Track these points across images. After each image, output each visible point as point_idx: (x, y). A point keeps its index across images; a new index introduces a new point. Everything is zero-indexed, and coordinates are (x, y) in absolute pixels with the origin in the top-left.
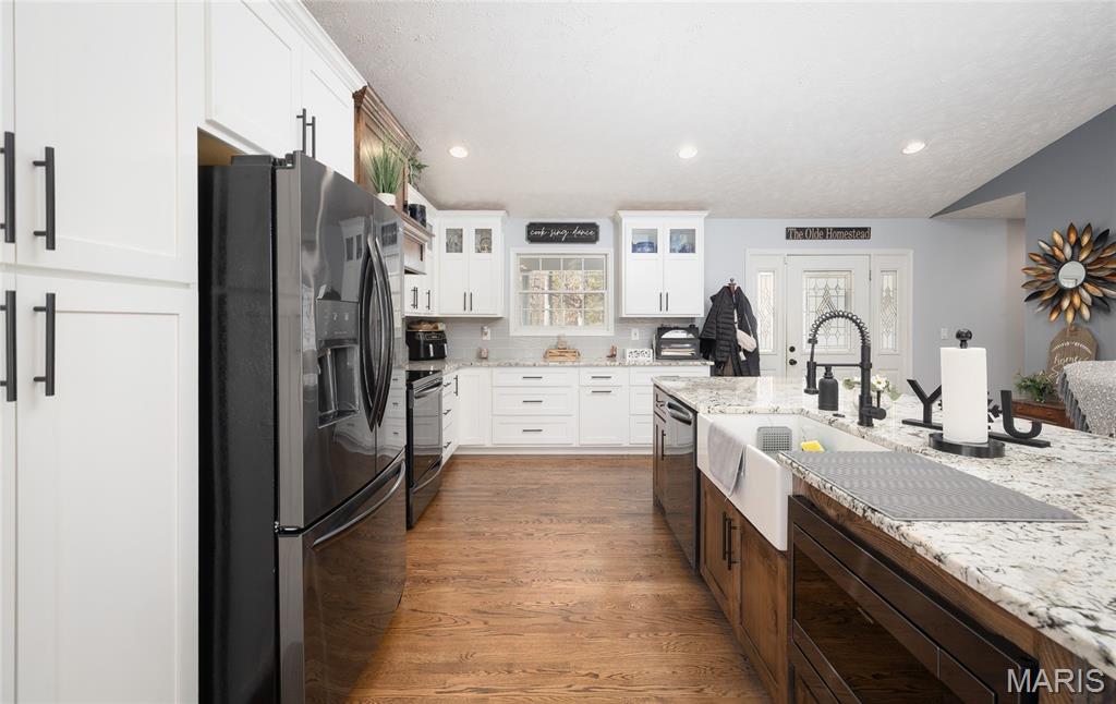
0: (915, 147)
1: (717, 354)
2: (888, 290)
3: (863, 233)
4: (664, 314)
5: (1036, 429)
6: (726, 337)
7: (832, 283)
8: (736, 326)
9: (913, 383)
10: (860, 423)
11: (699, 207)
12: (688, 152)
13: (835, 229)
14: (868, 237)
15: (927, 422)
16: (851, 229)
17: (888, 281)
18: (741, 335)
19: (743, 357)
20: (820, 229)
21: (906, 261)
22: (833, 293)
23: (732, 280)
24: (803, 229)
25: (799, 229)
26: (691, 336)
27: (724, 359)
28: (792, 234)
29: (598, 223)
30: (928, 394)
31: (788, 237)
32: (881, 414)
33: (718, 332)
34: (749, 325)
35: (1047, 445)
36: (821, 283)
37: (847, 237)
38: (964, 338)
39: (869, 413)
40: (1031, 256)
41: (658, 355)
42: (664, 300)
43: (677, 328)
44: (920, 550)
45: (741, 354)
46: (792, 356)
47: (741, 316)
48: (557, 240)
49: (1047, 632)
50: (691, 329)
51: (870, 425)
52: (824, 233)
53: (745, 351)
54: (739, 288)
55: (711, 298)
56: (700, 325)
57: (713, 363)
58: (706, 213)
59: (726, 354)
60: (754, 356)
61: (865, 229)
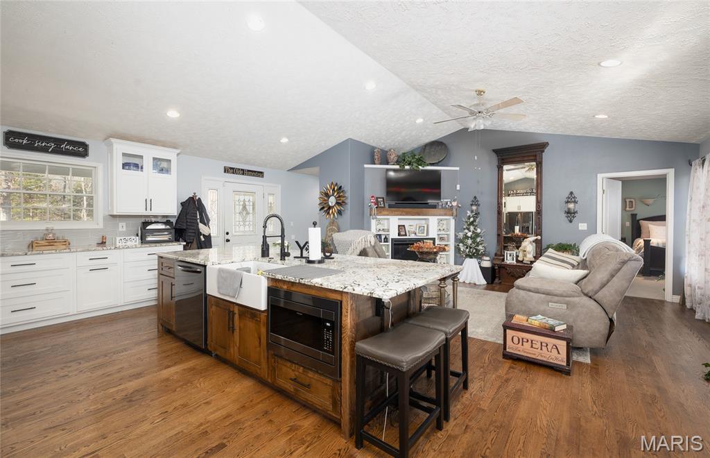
0: (284, 140)
1: (187, 238)
2: (271, 204)
3: (260, 174)
4: (148, 213)
5: (331, 255)
6: (193, 228)
7: (247, 198)
8: (199, 221)
9: (297, 242)
10: (281, 260)
11: (174, 146)
12: (173, 114)
13: (249, 171)
14: (263, 176)
15: (302, 256)
16: (255, 172)
17: (271, 199)
18: (201, 226)
19: (203, 239)
20: (242, 170)
21: (278, 190)
22: (247, 203)
23: (195, 194)
24: (233, 169)
25: (231, 168)
26: (168, 227)
27: (191, 241)
28: (227, 170)
29: (87, 143)
30: (302, 246)
31: (225, 172)
32: (288, 255)
33: (187, 225)
34: (206, 221)
35: (333, 258)
36: (242, 198)
37: (254, 176)
38: (315, 224)
39: (284, 255)
40: (321, 192)
41: (143, 240)
42: (148, 203)
43: (158, 222)
44: (316, 285)
45: (202, 237)
46: (227, 237)
47: (201, 215)
48: (44, 150)
49: (344, 290)
50: (167, 223)
51: (284, 260)
52: (244, 172)
53: (204, 235)
54: (199, 198)
55: (181, 203)
56: (174, 221)
57: (185, 243)
58: (178, 151)
59: (192, 238)
60: (208, 238)
61: (261, 173)
